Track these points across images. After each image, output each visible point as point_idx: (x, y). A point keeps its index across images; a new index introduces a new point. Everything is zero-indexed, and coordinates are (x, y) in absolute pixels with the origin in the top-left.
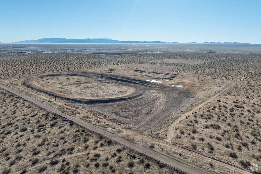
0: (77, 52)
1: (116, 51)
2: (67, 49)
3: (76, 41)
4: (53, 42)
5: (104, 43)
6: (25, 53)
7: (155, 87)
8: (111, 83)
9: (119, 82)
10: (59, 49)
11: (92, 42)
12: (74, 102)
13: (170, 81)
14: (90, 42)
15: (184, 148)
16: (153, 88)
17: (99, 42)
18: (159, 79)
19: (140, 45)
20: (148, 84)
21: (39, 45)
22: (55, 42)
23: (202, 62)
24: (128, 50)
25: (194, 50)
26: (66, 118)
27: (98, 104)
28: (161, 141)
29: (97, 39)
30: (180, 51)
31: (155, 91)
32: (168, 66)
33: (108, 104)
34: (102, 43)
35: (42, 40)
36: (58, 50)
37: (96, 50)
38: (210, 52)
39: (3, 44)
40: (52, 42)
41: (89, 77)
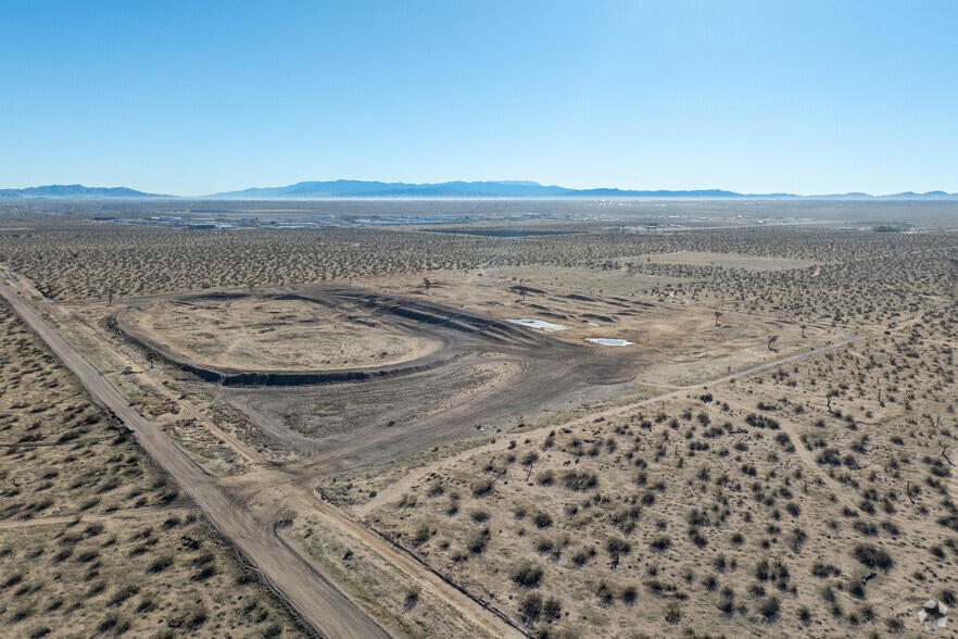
0: (383, 228)
1: (527, 222)
2: (357, 217)
3: (412, 190)
4: (337, 195)
5: (509, 195)
6: (213, 227)
7: (515, 344)
8: (385, 326)
9: (413, 323)
10: (333, 217)
11: (470, 194)
12: (196, 377)
13: (601, 326)
14: (461, 194)
15: (387, 538)
16: (506, 346)
17: (494, 195)
18: (564, 318)
19: (638, 203)
20: (498, 333)
21: (285, 203)
22: (342, 195)
23: (805, 264)
24: (577, 219)
25: (824, 222)
26: (122, 423)
27: (263, 388)
28: (339, 510)
29: (489, 183)
30: (769, 224)
31: (503, 355)
32: (656, 276)
33: (296, 388)
34: (503, 195)
35: (303, 188)
36: (328, 219)
37: (456, 221)
38: (882, 230)
39: (176, 199)
40: (333, 195)
41: (331, 306)
